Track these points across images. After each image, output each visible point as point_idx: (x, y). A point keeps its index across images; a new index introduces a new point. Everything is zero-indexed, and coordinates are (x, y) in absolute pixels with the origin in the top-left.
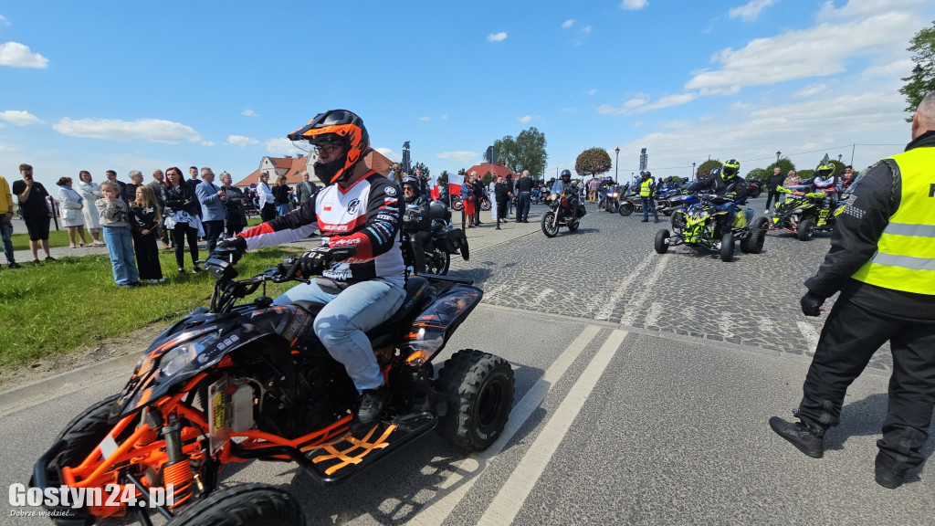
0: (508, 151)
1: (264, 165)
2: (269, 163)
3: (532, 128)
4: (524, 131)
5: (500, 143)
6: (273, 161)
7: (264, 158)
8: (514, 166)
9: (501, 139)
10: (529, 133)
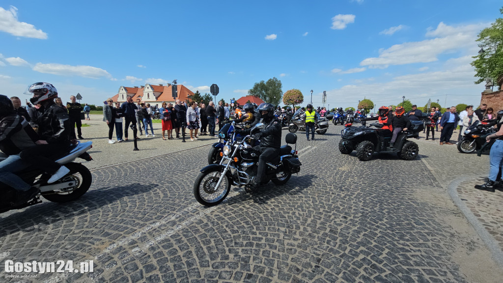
0: (262, 89)
1: (121, 91)
2: (124, 90)
3: (274, 78)
4: (271, 79)
5: (258, 85)
6: (126, 89)
7: (121, 87)
8: (265, 98)
9: (259, 82)
10: (273, 80)
